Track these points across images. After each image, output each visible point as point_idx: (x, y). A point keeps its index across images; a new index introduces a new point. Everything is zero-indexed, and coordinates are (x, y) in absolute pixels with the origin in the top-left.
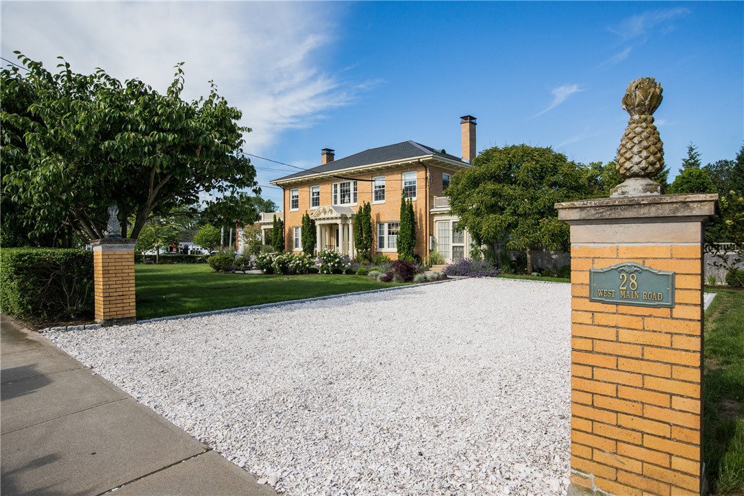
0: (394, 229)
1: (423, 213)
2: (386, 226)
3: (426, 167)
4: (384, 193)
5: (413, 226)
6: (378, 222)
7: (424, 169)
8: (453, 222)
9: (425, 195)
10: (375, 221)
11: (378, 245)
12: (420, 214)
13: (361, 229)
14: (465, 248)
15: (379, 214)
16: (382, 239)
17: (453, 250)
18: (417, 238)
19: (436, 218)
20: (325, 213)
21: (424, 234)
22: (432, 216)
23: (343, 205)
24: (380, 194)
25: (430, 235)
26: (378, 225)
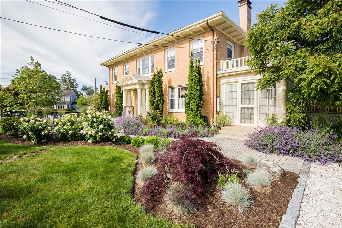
0: (183, 93)
1: (211, 75)
2: (176, 90)
3: (213, 31)
4: (174, 62)
5: (201, 88)
6: (170, 87)
7: (212, 33)
8: (242, 84)
9: (212, 59)
10: (167, 86)
11: (170, 106)
12: (208, 77)
13: (155, 92)
14: (255, 110)
15: (170, 80)
16: (172, 101)
17: (241, 111)
18: (204, 99)
19: (223, 81)
20: (128, 80)
21: (212, 96)
22: (218, 78)
23: (144, 75)
24: (171, 63)
25: (217, 97)
26: (170, 90)
